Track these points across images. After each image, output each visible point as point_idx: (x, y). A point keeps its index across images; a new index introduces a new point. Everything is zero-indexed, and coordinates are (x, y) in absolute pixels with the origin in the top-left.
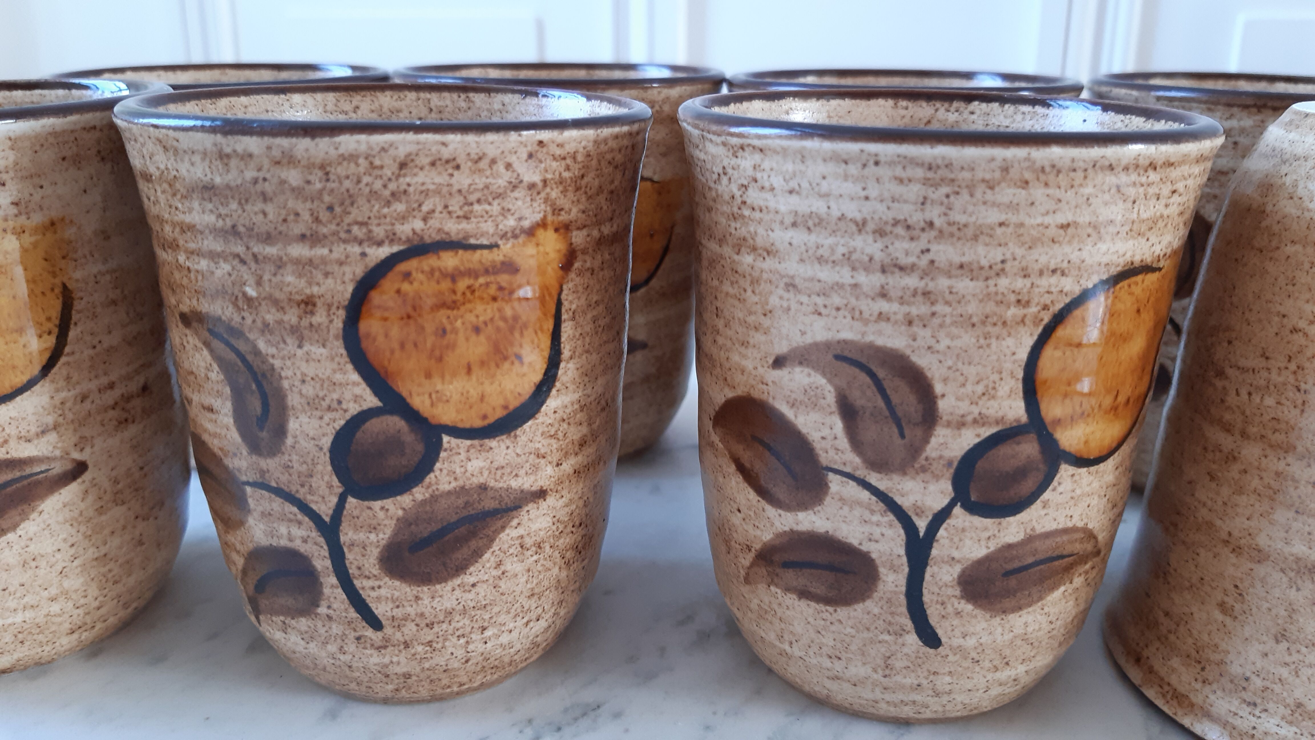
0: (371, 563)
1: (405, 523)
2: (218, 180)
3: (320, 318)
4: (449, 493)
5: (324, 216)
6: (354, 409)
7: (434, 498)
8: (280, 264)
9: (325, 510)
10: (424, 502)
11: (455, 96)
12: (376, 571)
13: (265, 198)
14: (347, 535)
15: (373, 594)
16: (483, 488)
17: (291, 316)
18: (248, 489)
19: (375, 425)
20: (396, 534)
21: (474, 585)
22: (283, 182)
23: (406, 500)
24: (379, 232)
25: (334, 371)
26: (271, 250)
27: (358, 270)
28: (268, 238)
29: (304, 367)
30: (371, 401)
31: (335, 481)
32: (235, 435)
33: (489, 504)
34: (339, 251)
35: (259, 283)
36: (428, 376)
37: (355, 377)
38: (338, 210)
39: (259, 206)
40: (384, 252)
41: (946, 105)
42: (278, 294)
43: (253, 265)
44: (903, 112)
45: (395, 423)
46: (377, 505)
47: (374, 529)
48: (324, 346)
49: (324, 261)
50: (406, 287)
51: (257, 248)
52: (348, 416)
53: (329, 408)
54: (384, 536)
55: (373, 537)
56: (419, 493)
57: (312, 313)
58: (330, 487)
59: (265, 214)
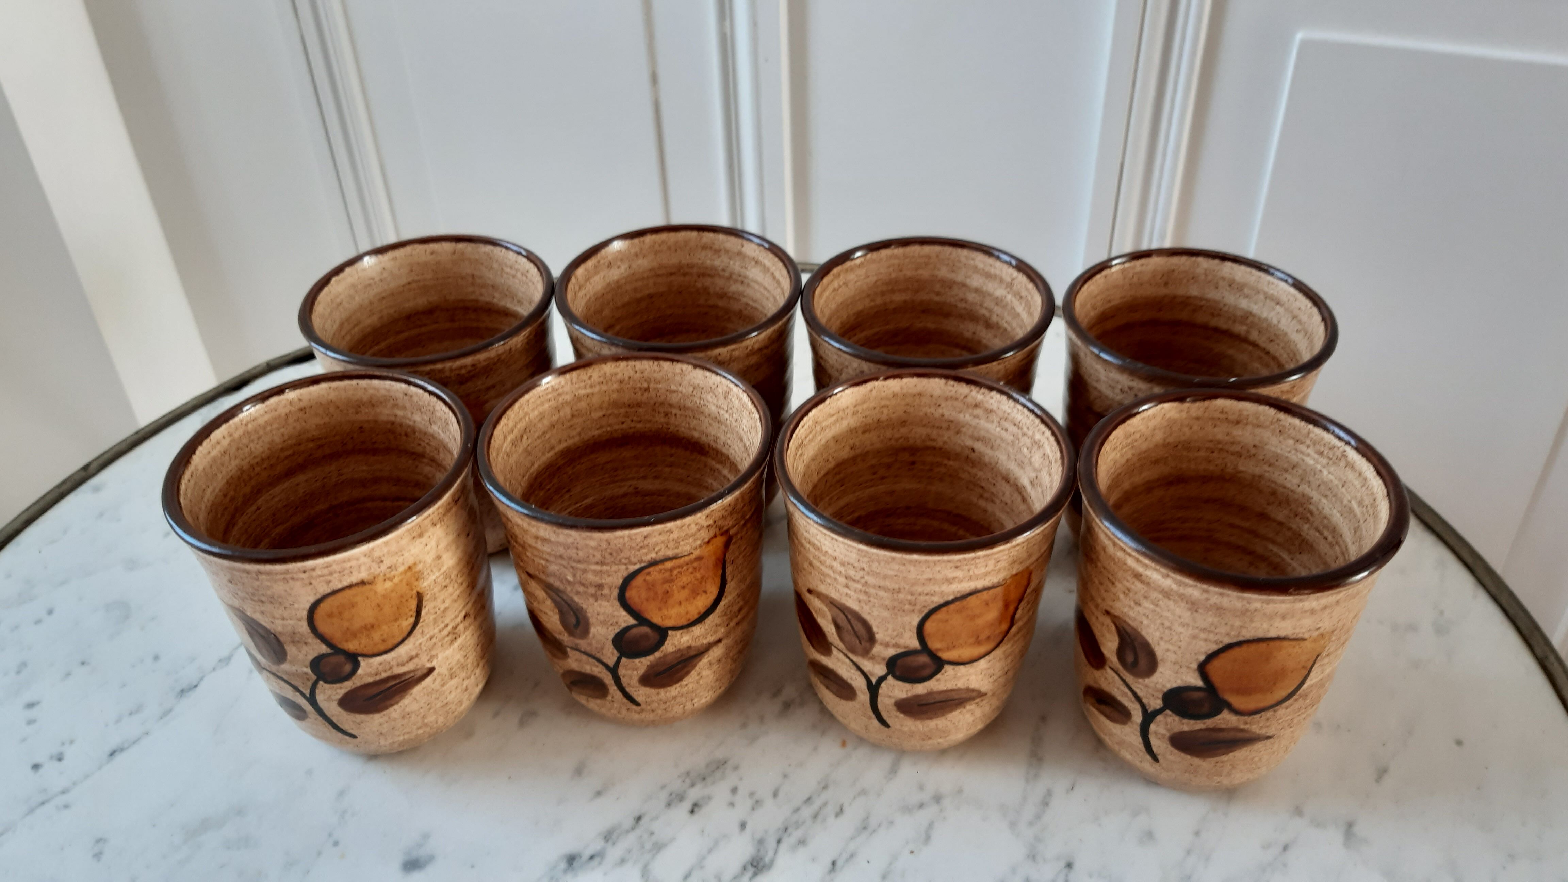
0: (635, 681)
1: (651, 667)
2: (553, 539)
3: (606, 591)
4: (673, 652)
5: (607, 556)
6: (624, 625)
7: (665, 656)
8: (585, 571)
9: (611, 662)
10: (660, 658)
11: (651, 363)
12: (637, 684)
13: (577, 548)
14: (622, 672)
15: (635, 693)
16: (689, 647)
17: (592, 590)
18: (568, 649)
19: (634, 631)
20: (646, 672)
21: (686, 685)
22: (587, 545)
23: (651, 658)
24: (633, 560)
25: (614, 611)
26: (582, 566)
27: (625, 574)
28: (579, 562)
29: (598, 609)
30: (632, 621)
31: (615, 652)
32: (561, 628)
33: (692, 653)
34: (615, 568)
35: (574, 576)
36: (660, 609)
37: (624, 613)
38: (614, 554)
39: (575, 551)
40: (637, 567)
41: (978, 389)
42: (584, 581)
43: (571, 570)
44: (951, 388)
45: (645, 629)
46: (637, 661)
47: (636, 669)
48: (608, 601)
49: (607, 571)
50: (648, 578)
51: (574, 564)
52: (621, 628)
53: (612, 625)
54: (642, 671)
55: (635, 672)
56: (658, 654)
57: (602, 590)
58: (613, 654)
59: (578, 554)
